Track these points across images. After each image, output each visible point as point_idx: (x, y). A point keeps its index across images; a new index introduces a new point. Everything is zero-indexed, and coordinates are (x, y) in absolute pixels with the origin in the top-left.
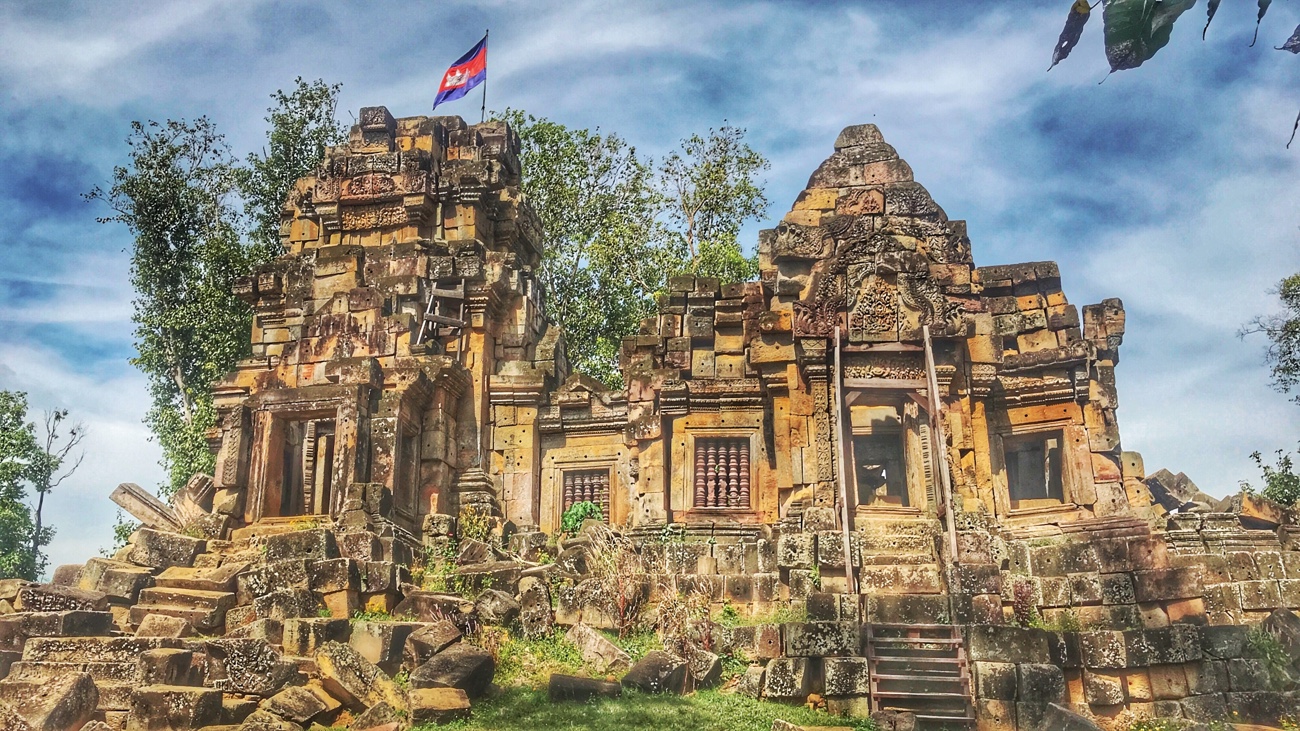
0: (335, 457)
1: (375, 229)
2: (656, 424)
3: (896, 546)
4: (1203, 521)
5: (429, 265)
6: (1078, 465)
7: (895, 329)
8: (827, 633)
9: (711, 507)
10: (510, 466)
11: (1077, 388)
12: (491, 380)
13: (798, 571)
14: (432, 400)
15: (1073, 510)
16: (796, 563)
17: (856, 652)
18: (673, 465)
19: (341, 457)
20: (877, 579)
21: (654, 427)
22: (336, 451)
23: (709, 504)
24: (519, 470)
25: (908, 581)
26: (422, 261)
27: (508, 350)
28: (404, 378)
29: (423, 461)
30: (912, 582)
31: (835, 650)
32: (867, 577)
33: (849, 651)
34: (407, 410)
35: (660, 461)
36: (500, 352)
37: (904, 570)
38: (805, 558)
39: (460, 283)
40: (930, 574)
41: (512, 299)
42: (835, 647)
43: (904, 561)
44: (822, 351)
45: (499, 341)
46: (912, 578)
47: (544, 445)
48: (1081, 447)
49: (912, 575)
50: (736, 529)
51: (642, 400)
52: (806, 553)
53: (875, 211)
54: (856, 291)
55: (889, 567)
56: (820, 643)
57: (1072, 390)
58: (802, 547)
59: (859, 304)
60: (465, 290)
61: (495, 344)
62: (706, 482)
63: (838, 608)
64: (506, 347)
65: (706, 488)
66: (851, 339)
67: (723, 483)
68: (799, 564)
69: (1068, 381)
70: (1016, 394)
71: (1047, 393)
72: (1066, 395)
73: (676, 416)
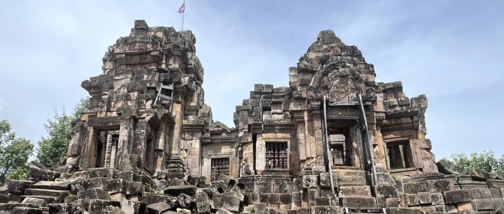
0: (119, 144)
1: (139, 64)
3: (351, 180)
4: (458, 178)
5: (159, 76)
6: (416, 153)
7: (347, 97)
9: (272, 169)
10: (190, 156)
11: (415, 124)
12: (183, 122)
13: (312, 189)
14: (159, 126)
15: (415, 170)
16: (310, 186)
18: (257, 152)
19: (122, 144)
20: (345, 192)
21: (249, 138)
22: (119, 142)
24: (193, 157)
25: (358, 192)
26: (158, 74)
27: (190, 112)
28: (148, 115)
29: (155, 150)
30: (360, 193)
32: (341, 191)
34: (149, 129)
35: (251, 151)
36: (187, 113)
37: (356, 188)
38: (314, 184)
39: (172, 84)
40: (367, 189)
41: (192, 92)
43: (355, 185)
44: (319, 105)
45: (186, 108)
46: (360, 191)
47: (204, 149)
48: (416, 147)
50: (282, 177)
51: (244, 129)
52: (315, 182)
53: (338, 54)
54: (332, 82)
55: (350, 187)
57: (412, 125)
58: (313, 180)
59: (333, 88)
60: (174, 87)
61: (185, 109)
62: (270, 159)
64: (189, 111)
66: (330, 101)
67: (277, 160)
68: (312, 187)
69: (411, 121)
70: (391, 126)
71: (403, 126)
72: (410, 127)
73: (258, 134)
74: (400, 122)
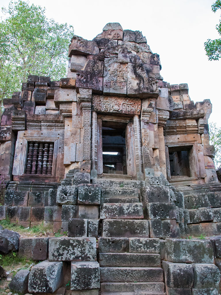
2: (9, 133)
3: (120, 193)
6: (199, 161)
7: (126, 88)
8: (75, 246)
9: (33, 174)
11: (200, 128)
15: (196, 180)
16: (66, 201)
17: (93, 258)
20: (110, 211)
21: (8, 135)
23: (32, 173)
25: (127, 212)
30: (129, 213)
31: (80, 256)
32: (104, 210)
33: (89, 257)
35: (9, 151)
37: (125, 206)
38: (71, 198)
40: (139, 208)
42: (80, 254)
43: (124, 201)
46: (129, 210)
48: (200, 153)
49: (129, 208)
50: (43, 185)
52: (72, 196)
53: (119, 38)
54: (108, 69)
55: (117, 204)
56: (70, 252)
57: (197, 129)
58: (70, 193)
59: (109, 75)
62: (32, 162)
63: (86, 228)
65: (32, 165)
67: (40, 163)
68: (68, 202)
69: (196, 124)
70: (174, 129)
71: (187, 129)
72: (195, 130)
73: (19, 130)
74: (184, 125)
